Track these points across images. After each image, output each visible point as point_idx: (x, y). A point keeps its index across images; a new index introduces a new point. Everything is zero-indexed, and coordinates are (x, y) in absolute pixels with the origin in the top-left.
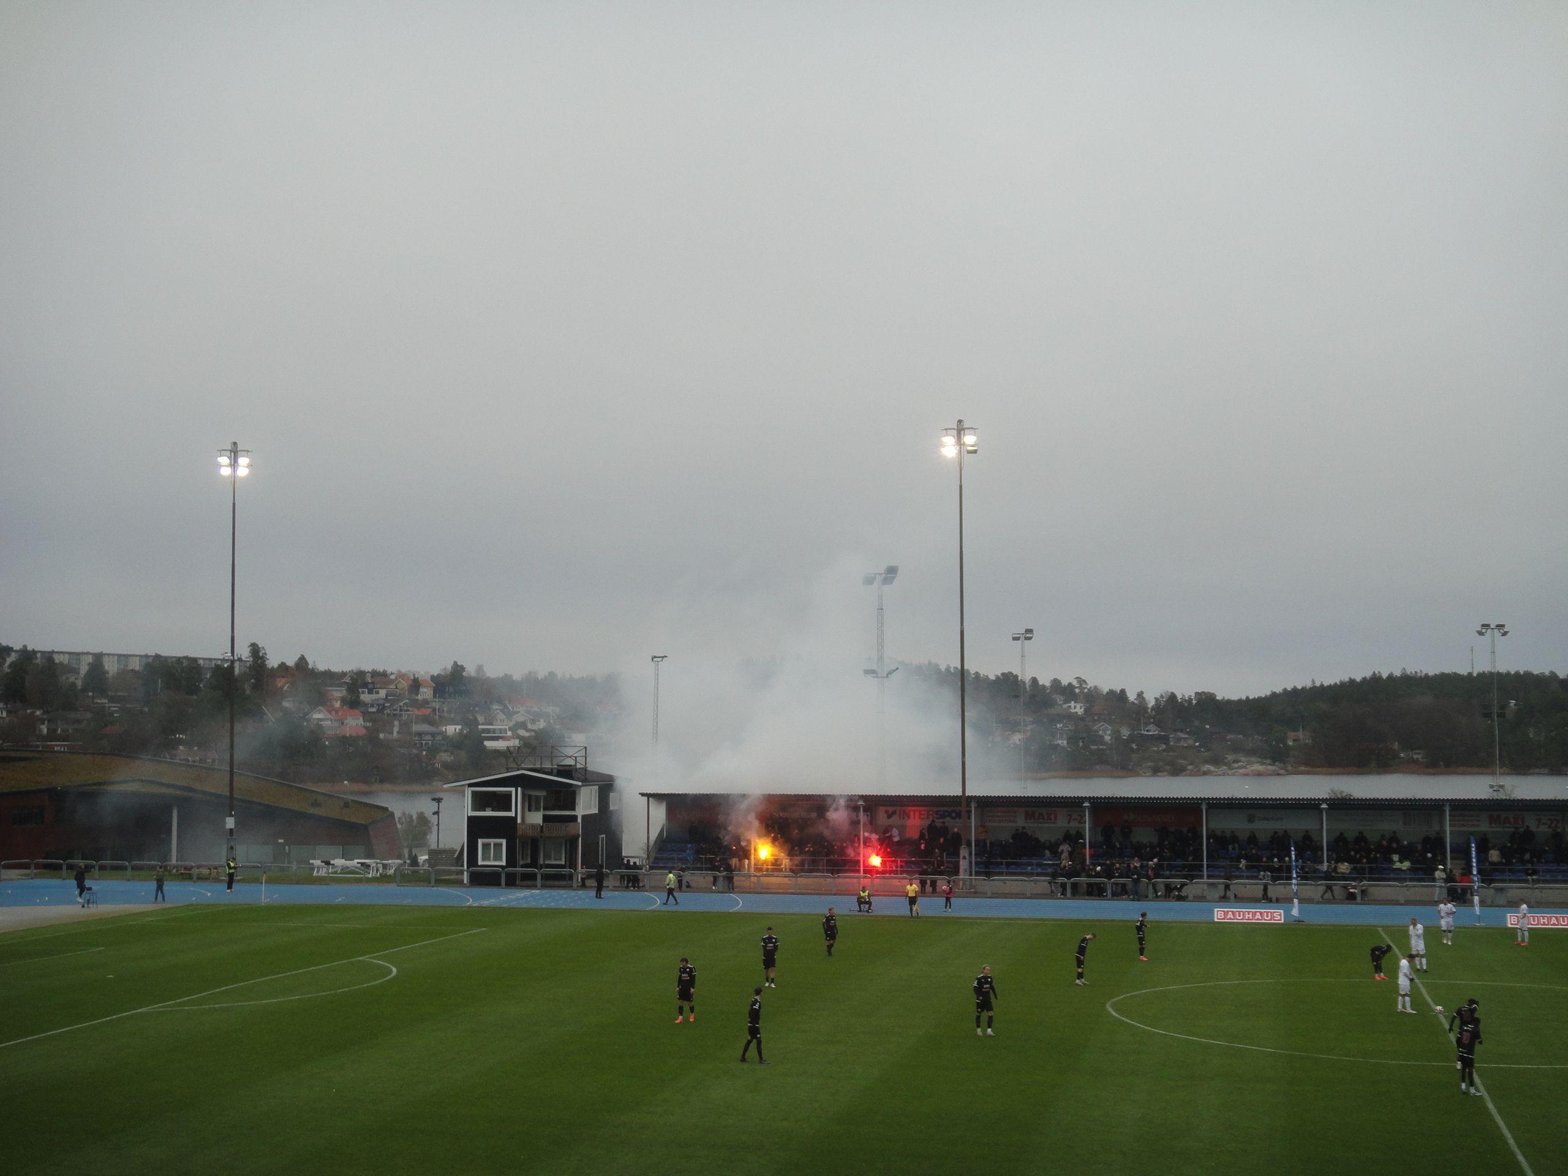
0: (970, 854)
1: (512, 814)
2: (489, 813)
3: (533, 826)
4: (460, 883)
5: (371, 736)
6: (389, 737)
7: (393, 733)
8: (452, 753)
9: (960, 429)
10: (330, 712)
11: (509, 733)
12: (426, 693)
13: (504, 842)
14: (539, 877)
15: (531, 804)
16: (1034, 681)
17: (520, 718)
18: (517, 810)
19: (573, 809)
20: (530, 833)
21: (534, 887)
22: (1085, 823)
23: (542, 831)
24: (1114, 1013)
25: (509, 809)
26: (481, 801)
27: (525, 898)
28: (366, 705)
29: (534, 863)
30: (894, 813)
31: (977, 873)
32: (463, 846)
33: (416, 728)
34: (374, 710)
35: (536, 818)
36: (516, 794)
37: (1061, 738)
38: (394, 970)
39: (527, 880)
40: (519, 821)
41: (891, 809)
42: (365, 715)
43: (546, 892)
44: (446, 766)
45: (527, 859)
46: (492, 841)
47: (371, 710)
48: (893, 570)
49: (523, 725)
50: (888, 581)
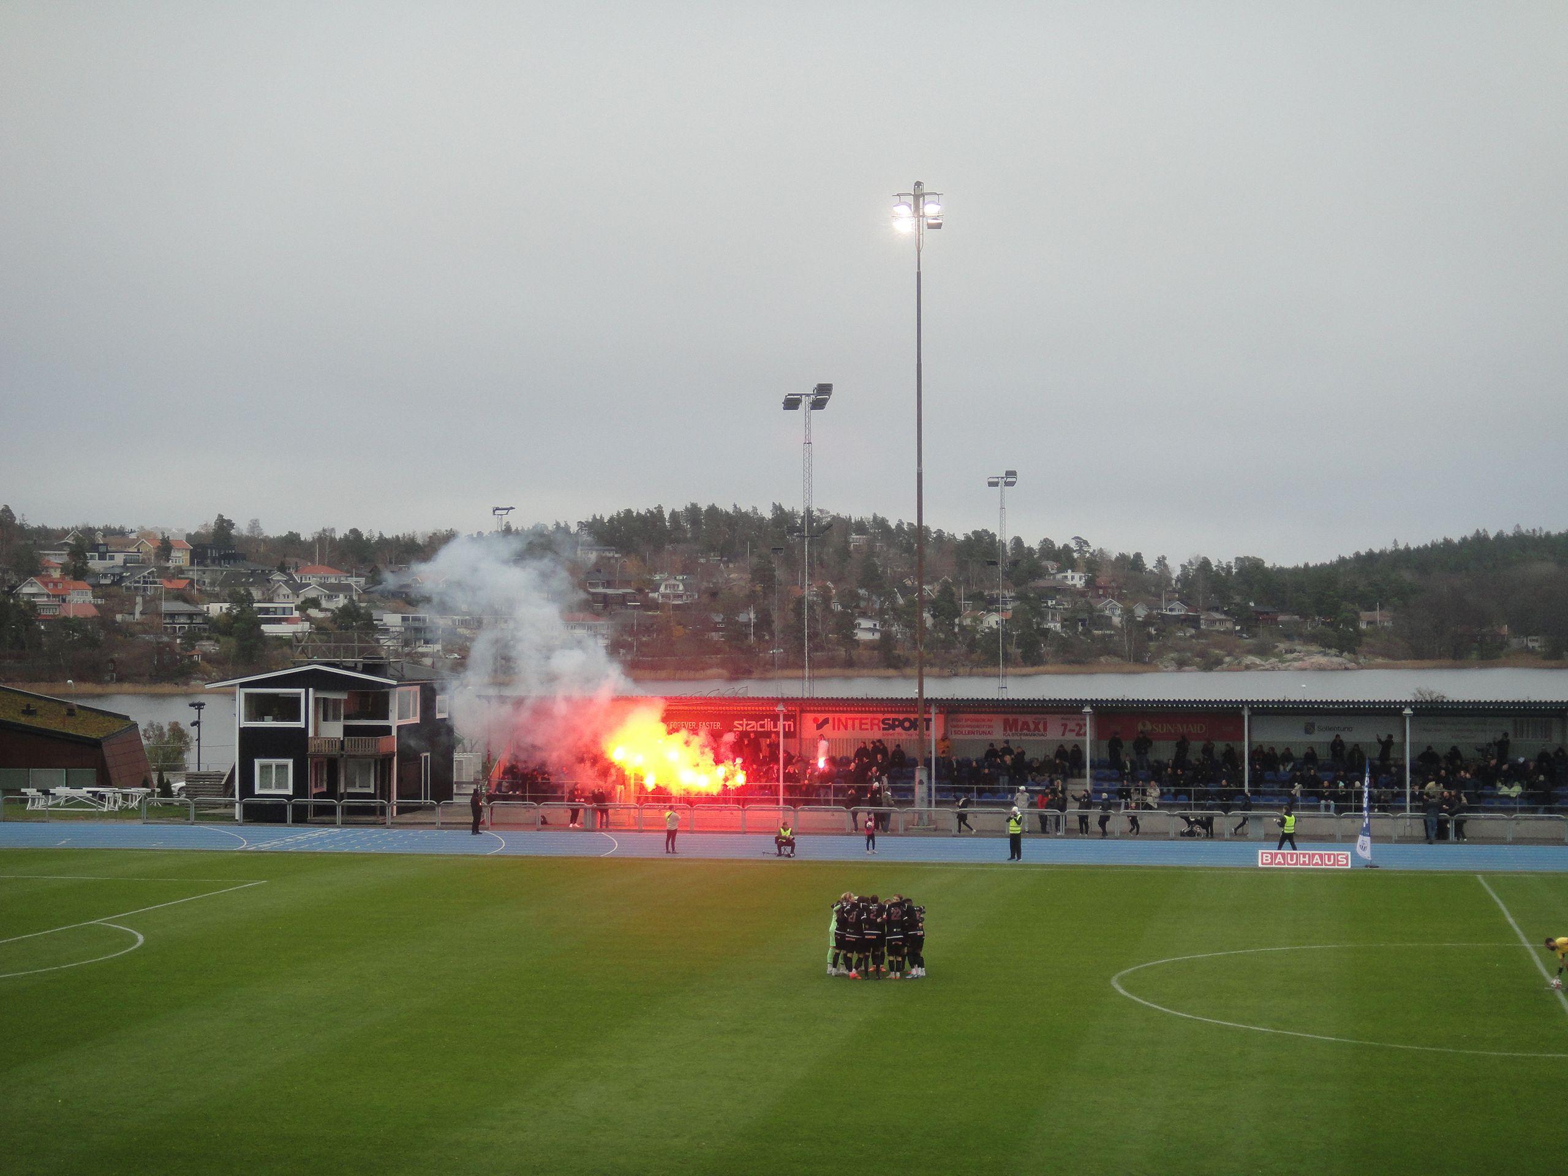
0: (930, 778)
1: (301, 724)
2: (269, 723)
3: (331, 742)
4: (231, 818)
5: (104, 620)
6: (129, 618)
7: (133, 614)
8: (217, 641)
9: (919, 195)
10: (46, 584)
11: (296, 614)
12: (180, 558)
13: (290, 762)
14: (339, 810)
15: (327, 710)
16: (1018, 541)
17: (311, 593)
18: (307, 720)
19: (386, 717)
20: (325, 749)
21: (333, 824)
22: (1085, 734)
23: (342, 748)
24: (1122, 991)
25: (298, 719)
26: (258, 706)
27: (320, 839)
28: (96, 575)
29: (332, 792)
30: (826, 721)
31: (939, 803)
32: (234, 766)
33: (166, 606)
34: (108, 581)
35: (334, 730)
36: (308, 697)
37: (1054, 620)
38: (141, 938)
39: (324, 814)
40: (311, 734)
41: (821, 717)
42: (95, 586)
43: (351, 832)
44: (206, 657)
45: (322, 785)
46: (274, 762)
47: (103, 581)
48: (824, 389)
49: (315, 603)
50: (818, 405)
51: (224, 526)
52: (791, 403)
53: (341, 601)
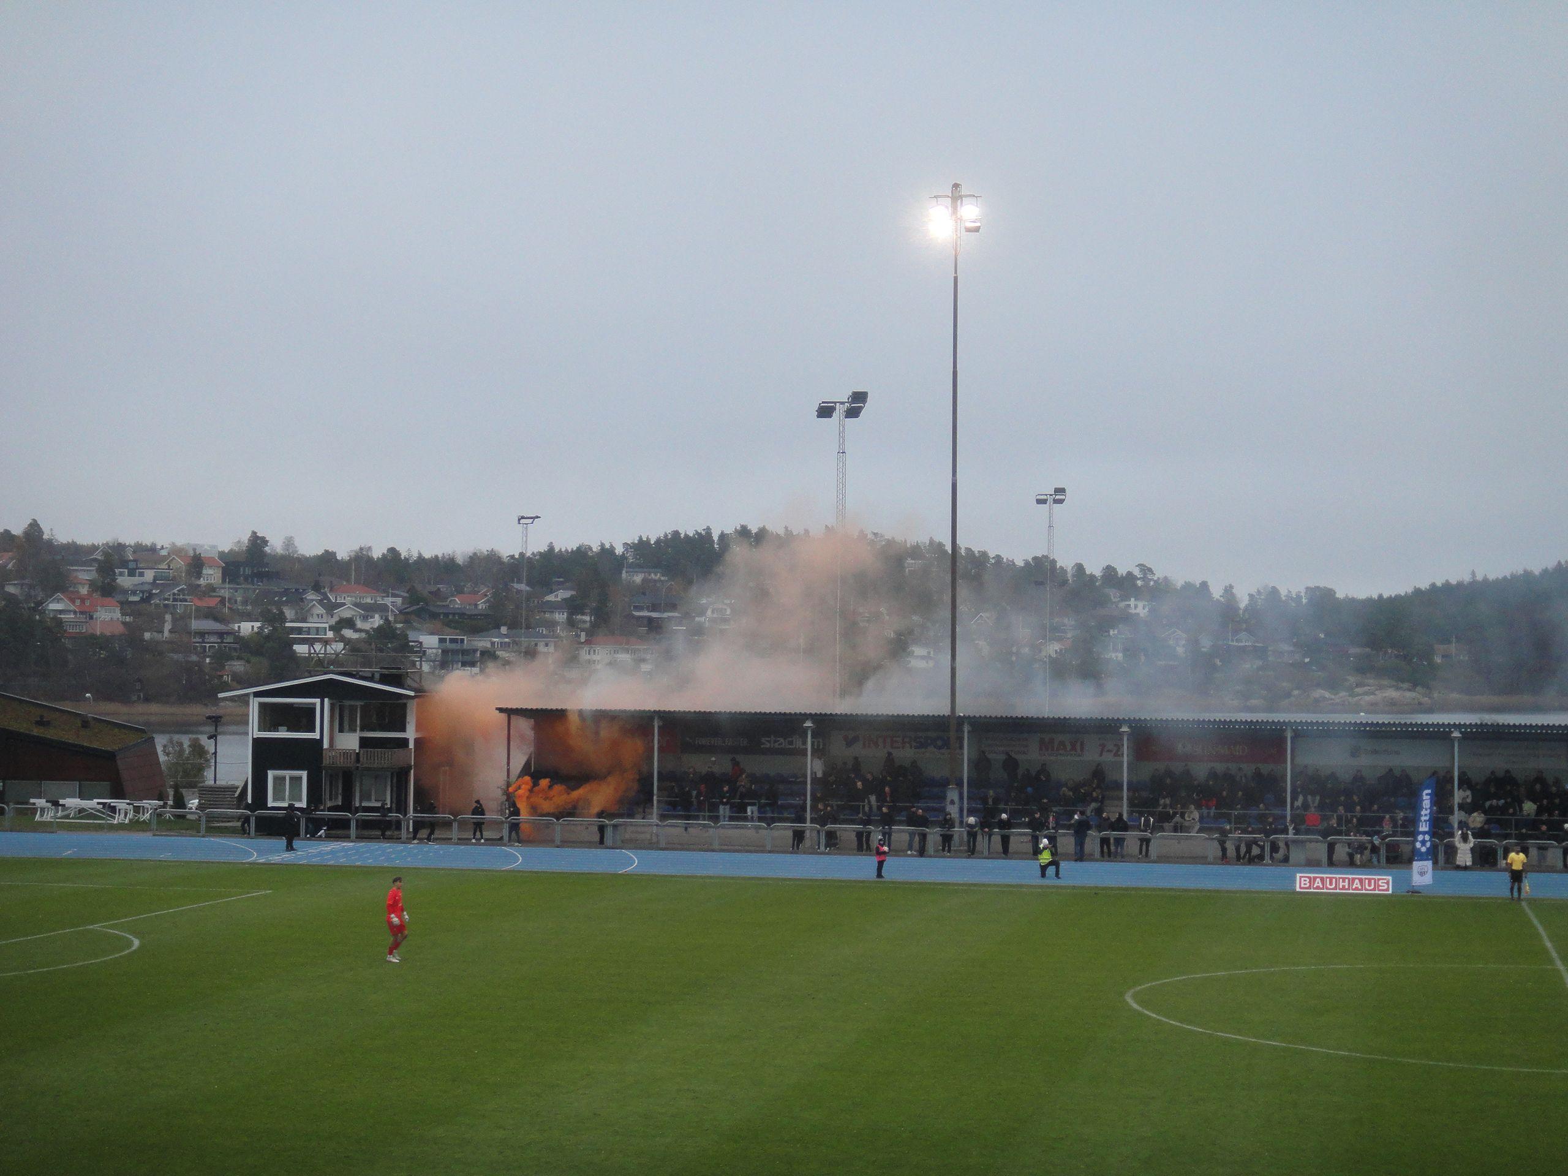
1: (316, 735)
2: (283, 734)
3: (346, 754)
4: (245, 832)
5: (132, 637)
6: (157, 636)
7: (162, 632)
8: (248, 662)
9: (956, 197)
10: (73, 601)
11: (330, 634)
12: (212, 576)
13: (304, 774)
14: (353, 824)
15: (342, 724)
17: (345, 613)
18: (322, 731)
19: (403, 730)
20: (341, 762)
21: (347, 838)
22: (1123, 754)
23: (358, 760)
24: (1135, 1006)
26: (272, 716)
27: (332, 852)
28: (125, 592)
29: (347, 806)
32: (247, 778)
33: (196, 625)
34: (136, 599)
35: (350, 742)
36: (322, 707)
37: (1115, 650)
38: (137, 943)
39: (337, 829)
40: (326, 745)
41: (852, 734)
42: (124, 605)
43: (362, 846)
44: (237, 677)
45: (336, 798)
46: (288, 774)
47: (132, 598)
48: (860, 397)
49: (349, 623)
50: (853, 413)
51: (257, 543)
52: (825, 411)
53: (377, 621)
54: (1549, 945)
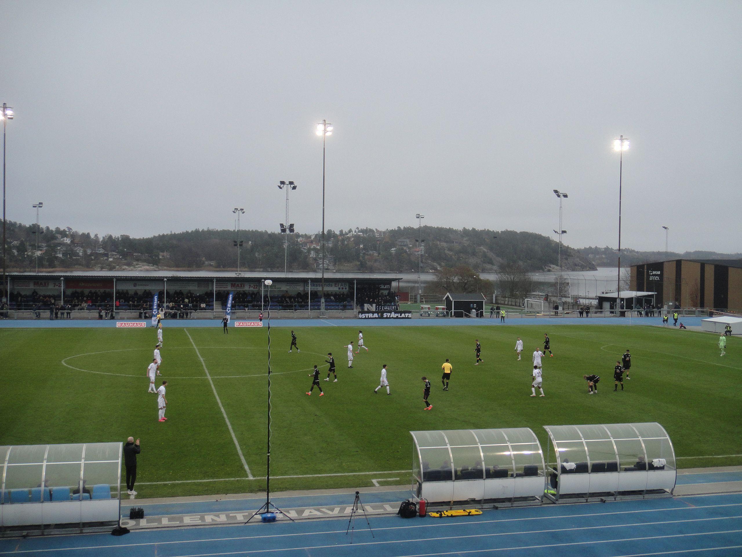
0: (7, 301)
9: (5, 107)
16: (48, 228)
22: (61, 287)
24: (65, 365)
37: (59, 254)
54: (192, 341)
